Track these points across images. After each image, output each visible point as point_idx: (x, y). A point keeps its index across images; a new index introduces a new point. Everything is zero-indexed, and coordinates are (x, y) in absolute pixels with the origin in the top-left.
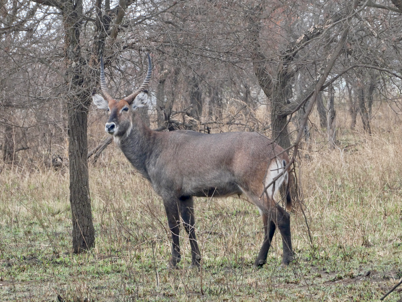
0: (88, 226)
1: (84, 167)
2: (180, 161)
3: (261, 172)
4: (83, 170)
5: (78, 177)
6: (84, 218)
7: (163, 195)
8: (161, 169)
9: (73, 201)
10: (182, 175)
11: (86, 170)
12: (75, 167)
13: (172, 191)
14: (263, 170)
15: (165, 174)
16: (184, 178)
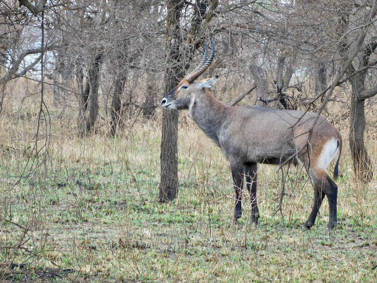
0: (173, 180)
1: (174, 129)
2: (246, 133)
3: (318, 147)
4: (173, 132)
5: (168, 137)
6: (171, 173)
7: (230, 160)
8: (229, 138)
9: (163, 158)
10: (247, 144)
11: (176, 133)
12: (167, 129)
13: (238, 157)
14: (319, 146)
15: (232, 142)
16: (249, 147)
